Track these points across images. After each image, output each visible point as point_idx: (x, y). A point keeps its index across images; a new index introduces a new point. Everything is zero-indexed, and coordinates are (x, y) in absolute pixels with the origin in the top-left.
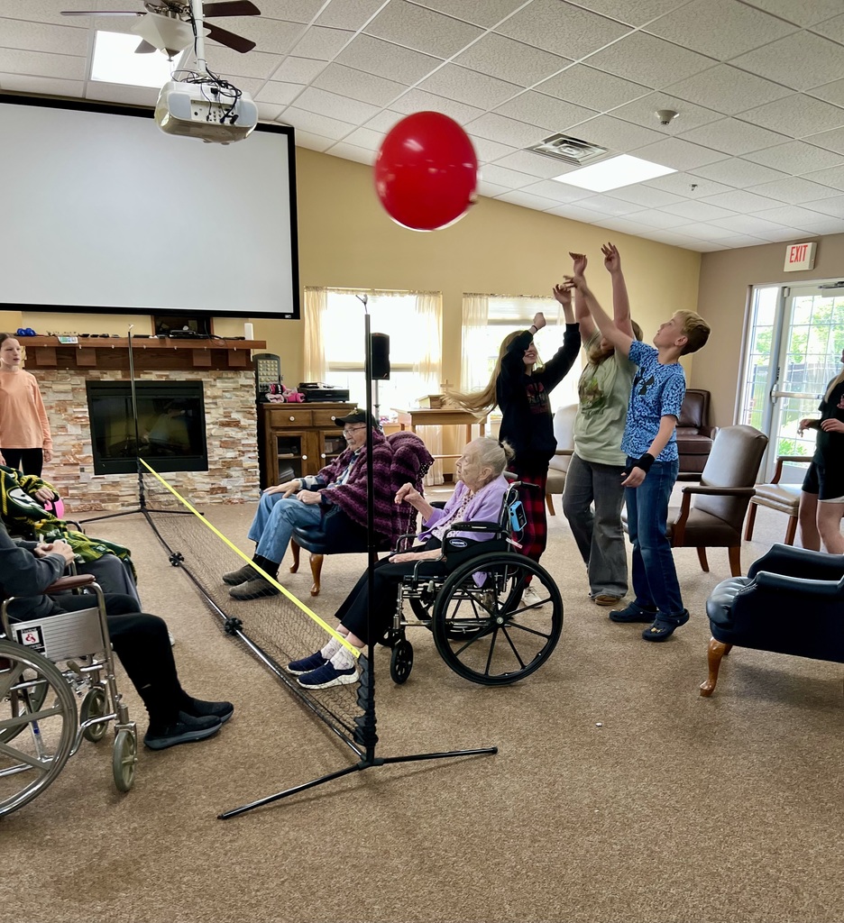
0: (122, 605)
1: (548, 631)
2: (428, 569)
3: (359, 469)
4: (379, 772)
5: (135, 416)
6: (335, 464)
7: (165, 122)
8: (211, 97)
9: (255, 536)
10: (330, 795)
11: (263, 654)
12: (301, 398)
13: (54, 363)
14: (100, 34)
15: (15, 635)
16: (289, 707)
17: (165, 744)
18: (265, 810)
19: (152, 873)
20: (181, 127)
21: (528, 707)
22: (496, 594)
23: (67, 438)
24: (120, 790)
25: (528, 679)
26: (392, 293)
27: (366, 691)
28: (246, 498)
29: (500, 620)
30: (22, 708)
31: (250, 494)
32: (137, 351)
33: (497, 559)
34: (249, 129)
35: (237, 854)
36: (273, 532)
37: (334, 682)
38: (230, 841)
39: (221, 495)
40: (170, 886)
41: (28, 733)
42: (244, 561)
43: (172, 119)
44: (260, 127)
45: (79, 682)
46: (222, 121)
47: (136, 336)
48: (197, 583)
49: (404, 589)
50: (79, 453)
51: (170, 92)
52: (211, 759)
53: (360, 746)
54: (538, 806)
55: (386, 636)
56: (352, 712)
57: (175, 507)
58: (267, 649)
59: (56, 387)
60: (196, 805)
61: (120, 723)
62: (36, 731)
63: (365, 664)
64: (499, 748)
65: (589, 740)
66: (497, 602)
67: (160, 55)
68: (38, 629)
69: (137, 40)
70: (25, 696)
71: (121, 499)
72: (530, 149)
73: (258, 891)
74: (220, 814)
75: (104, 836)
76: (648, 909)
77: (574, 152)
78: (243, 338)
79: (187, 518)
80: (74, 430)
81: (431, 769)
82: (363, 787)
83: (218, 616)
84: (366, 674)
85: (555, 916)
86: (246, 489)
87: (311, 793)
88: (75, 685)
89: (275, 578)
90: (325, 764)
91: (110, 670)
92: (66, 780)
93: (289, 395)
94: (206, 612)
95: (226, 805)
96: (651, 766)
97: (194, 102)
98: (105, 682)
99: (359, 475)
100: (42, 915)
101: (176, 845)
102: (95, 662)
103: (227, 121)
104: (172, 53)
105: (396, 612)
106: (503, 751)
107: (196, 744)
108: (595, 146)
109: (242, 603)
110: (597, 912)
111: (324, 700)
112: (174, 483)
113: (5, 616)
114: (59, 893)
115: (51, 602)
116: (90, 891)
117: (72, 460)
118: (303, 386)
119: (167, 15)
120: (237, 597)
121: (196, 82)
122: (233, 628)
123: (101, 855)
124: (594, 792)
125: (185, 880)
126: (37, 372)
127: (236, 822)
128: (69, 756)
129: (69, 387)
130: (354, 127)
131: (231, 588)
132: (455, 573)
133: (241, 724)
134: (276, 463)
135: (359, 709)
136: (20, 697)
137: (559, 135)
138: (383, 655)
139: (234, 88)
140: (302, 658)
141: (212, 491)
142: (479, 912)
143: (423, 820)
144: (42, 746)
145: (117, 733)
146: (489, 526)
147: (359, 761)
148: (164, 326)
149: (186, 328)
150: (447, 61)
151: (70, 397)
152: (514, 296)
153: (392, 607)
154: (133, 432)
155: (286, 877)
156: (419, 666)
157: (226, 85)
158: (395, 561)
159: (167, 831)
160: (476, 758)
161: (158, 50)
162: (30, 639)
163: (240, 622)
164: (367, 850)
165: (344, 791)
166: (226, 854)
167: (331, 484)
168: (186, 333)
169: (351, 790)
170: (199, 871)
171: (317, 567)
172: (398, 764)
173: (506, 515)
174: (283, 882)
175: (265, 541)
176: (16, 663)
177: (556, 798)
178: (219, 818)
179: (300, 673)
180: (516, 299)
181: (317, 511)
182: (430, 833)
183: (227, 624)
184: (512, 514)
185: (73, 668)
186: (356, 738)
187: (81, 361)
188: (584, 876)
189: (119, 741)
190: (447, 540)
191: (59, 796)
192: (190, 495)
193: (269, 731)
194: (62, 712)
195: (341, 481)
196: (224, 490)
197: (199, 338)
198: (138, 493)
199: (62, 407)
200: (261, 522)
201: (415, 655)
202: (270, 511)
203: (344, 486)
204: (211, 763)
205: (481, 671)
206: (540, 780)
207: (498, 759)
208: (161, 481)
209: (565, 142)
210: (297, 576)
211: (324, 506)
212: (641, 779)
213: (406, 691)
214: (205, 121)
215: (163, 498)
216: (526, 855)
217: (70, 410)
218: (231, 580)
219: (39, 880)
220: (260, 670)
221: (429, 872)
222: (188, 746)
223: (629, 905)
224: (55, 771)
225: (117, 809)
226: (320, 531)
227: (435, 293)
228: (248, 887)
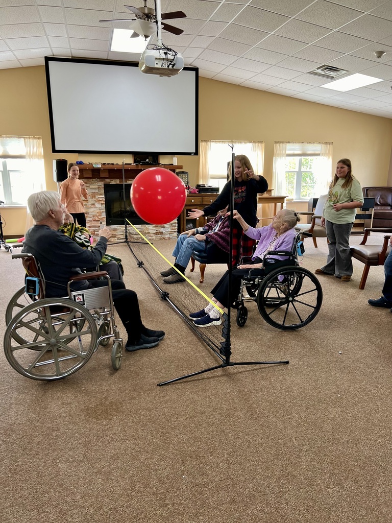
0: (118, 285)
1: (315, 304)
2: (256, 272)
3: (224, 224)
4: (231, 369)
5: (125, 199)
6: (212, 222)
7: (143, 69)
8: (164, 56)
9: (176, 254)
10: (208, 378)
11: (179, 309)
12: (197, 191)
13: (91, 176)
14: (115, 30)
15: (73, 297)
16: (189, 335)
17: (134, 349)
18: (178, 383)
19: (128, 409)
20: (150, 70)
21: (304, 342)
22: (289, 286)
23: (95, 209)
24: (114, 369)
25: (304, 328)
26: (241, 142)
27: (227, 330)
28: (171, 237)
29: (291, 299)
30: (74, 329)
31: (173, 235)
32: (126, 171)
33: (290, 269)
34: (180, 69)
35: (166, 403)
36: (183, 253)
37: (210, 324)
38: (163, 397)
39: (160, 235)
40: (135, 416)
41: (76, 341)
42: (170, 266)
43: (146, 67)
44: (185, 69)
45: (99, 319)
46: (168, 66)
47: (126, 164)
48: (149, 275)
49: (243, 282)
50: (100, 216)
51: (146, 55)
52: (154, 357)
53: (222, 356)
54: (309, 391)
55: (234, 304)
56: (219, 340)
57: (140, 240)
58: (180, 307)
59: (91, 187)
60: (148, 378)
61: (116, 339)
62: (80, 340)
63: (226, 317)
64: (290, 361)
65: (335, 360)
66: (289, 290)
67: (141, 38)
68: (83, 295)
69: (132, 32)
70: (76, 324)
71: (117, 236)
72: (310, 73)
73: (175, 421)
74: (158, 383)
75: (107, 390)
76: (367, 448)
77: (332, 73)
78: (173, 164)
79: (146, 245)
80: (98, 205)
81: (256, 369)
82: (224, 375)
83: (158, 290)
84: (227, 322)
85: (318, 447)
86: (171, 233)
87: (200, 376)
88: (97, 320)
89: (184, 274)
90: (205, 362)
91: (112, 315)
92: (92, 363)
93: (192, 190)
94: (153, 288)
95: (161, 379)
96: (367, 375)
97: (156, 59)
98: (109, 319)
99: (223, 228)
100: (80, 424)
101: (139, 396)
102: (106, 310)
103: (170, 67)
104: (146, 37)
105: (240, 293)
106: (291, 363)
107: (148, 350)
108: (343, 70)
109: (169, 285)
110: (340, 448)
111: (206, 332)
112: (140, 230)
113: (69, 289)
114: (88, 414)
115: (88, 283)
116: (101, 415)
117: (97, 219)
118: (198, 186)
119: (145, 20)
120: (166, 282)
121: (158, 49)
122: (165, 296)
123: (106, 398)
124: (337, 386)
125: (142, 413)
126: (84, 180)
127: (165, 387)
128: (93, 352)
129: (97, 187)
130: (226, 66)
131: (164, 278)
132: (269, 275)
133: (168, 342)
134: (185, 221)
135: (222, 338)
136: (74, 325)
137: (325, 65)
138: (234, 313)
139: (174, 51)
140: (196, 312)
141: (156, 234)
142: (280, 442)
143: (252, 394)
144: (82, 346)
145: (114, 343)
146: (286, 253)
147: (222, 363)
148: (138, 159)
149: (147, 160)
150: (271, 33)
151: (97, 191)
152: (299, 143)
153: (238, 290)
154: (123, 206)
155: (188, 416)
156: (250, 319)
157: (171, 50)
158: (240, 268)
159: (135, 390)
160: (278, 365)
161: (140, 36)
162: (79, 299)
163: (168, 294)
164: (226, 406)
165: (215, 377)
166: (161, 403)
167: (210, 231)
168: (147, 162)
169: (218, 376)
170: (148, 410)
171: (202, 270)
172: (240, 366)
173: (295, 247)
174: (186, 418)
175: (180, 257)
176: (73, 309)
177: (319, 388)
178: (158, 385)
179: (195, 319)
180: (300, 144)
181: (204, 244)
182: (256, 400)
183: (163, 294)
184: (298, 248)
185: (96, 313)
186: (221, 352)
187: (102, 175)
188: (333, 429)
189: (115, 347)
190: (265, 259)
191: (88, 370)
192: (147, 235)
193: (180, 346)
194: (91, 333)
195: (215, 230)
196: (161, 233)
197: (153, 164)
198: (125, 234)
199: (93, 195)
200: (178, 248)
201: (248, 313)
202: (182, 243)
203: (216, 233)
204: (154, 359)
205: (280, 323)
206: (310, 379)
207: (289, 367)
208: (135, 228)
209: (327, 68)
210: (193, 274)
211: (207, 241)
212: (362, 381)
213: (244, 331)
214: (161, 67)
215: (135, 236)
216: (303, 415)
217: (97, 197)
218: (164, 274)
219: (79, 408)
220: (176, 317)
221: (256, 419)
222: (144, 350)
223: (356, 445)
224: (87, 359)
225: (113, 378)
226: (205, 253)
227: (261, 142)
228: (171, 419)
